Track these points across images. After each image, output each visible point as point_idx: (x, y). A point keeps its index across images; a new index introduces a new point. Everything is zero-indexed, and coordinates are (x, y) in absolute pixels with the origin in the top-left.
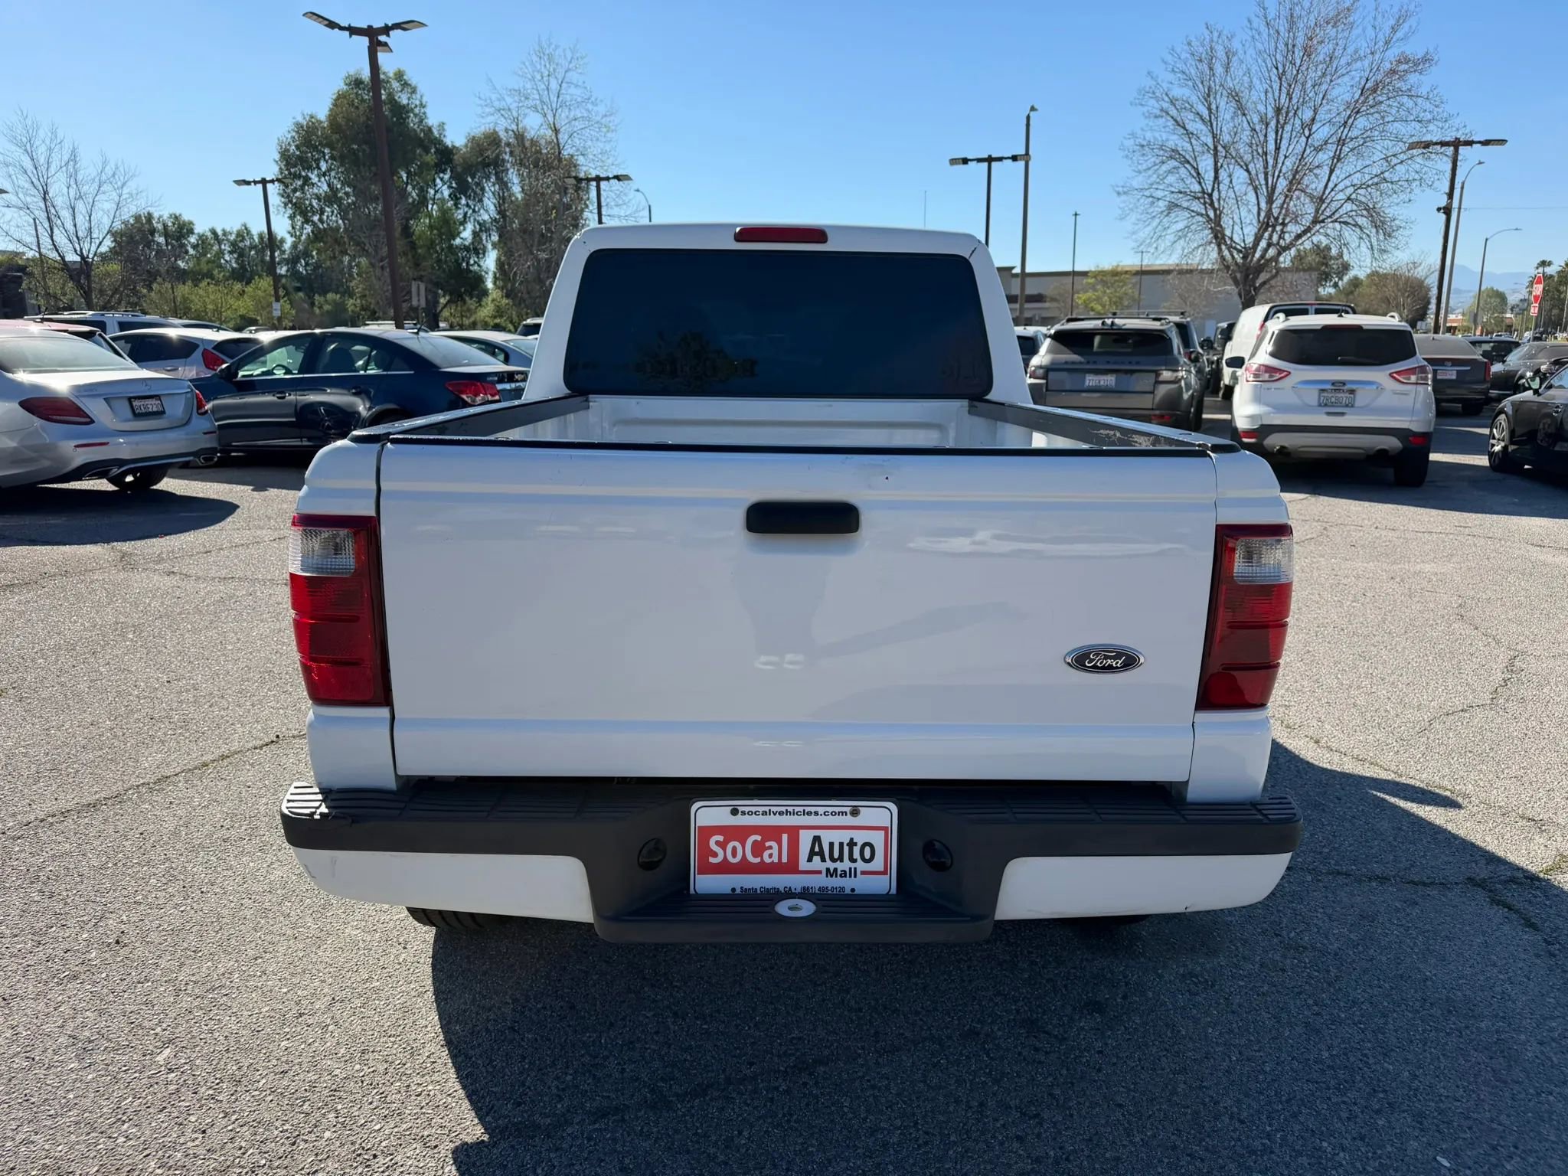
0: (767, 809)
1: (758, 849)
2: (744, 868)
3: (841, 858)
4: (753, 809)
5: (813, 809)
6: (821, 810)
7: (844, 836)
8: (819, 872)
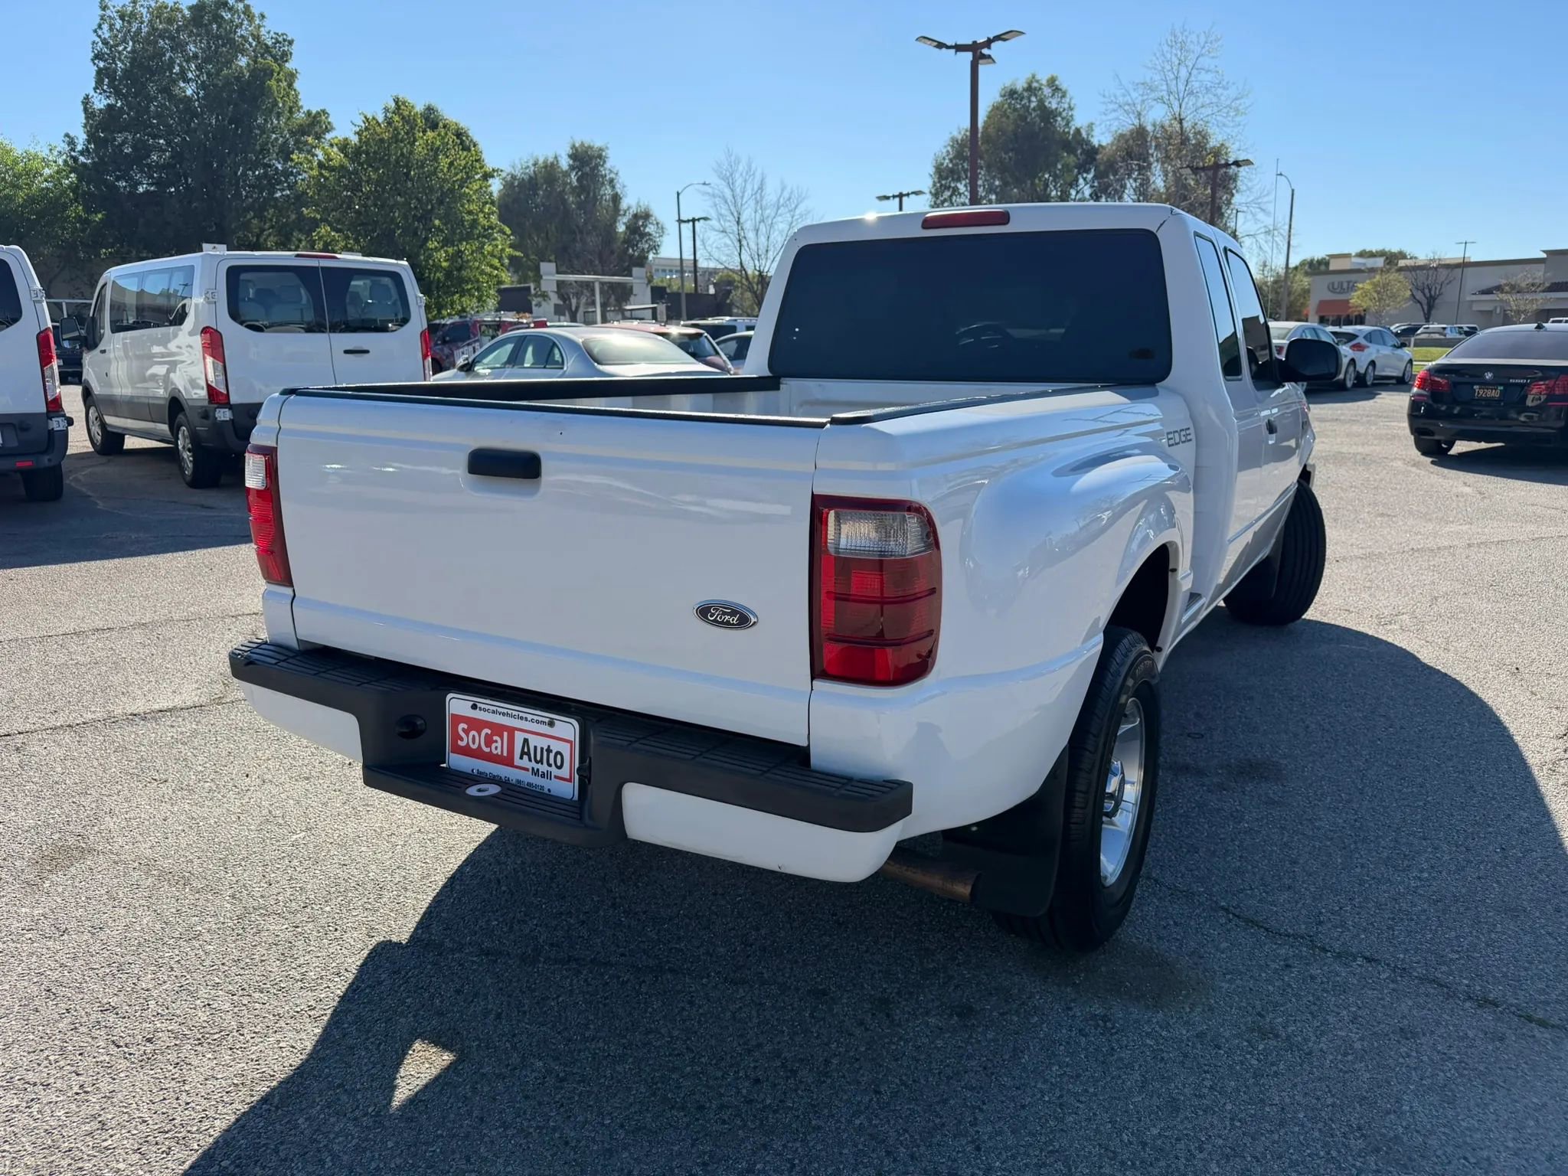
0: (495, 708)
1: (489, 741)
2: (478, 754)
3: (541, 761)
4: (487, 707)
5: (524, 715)
6: (530, 717)
7: (542, 743)
8: (527, 770)
